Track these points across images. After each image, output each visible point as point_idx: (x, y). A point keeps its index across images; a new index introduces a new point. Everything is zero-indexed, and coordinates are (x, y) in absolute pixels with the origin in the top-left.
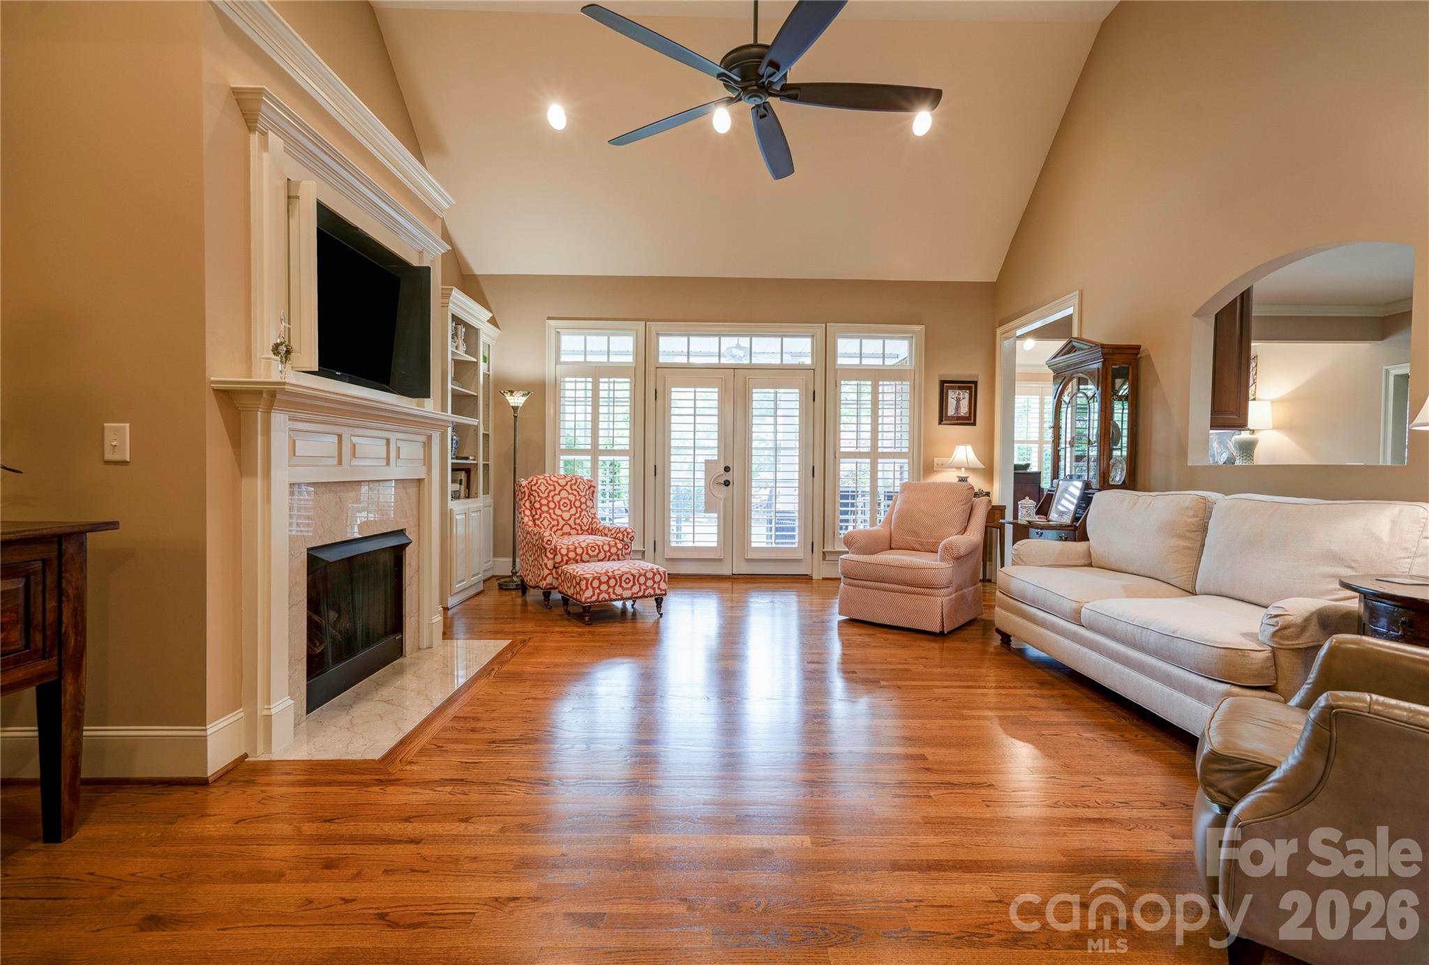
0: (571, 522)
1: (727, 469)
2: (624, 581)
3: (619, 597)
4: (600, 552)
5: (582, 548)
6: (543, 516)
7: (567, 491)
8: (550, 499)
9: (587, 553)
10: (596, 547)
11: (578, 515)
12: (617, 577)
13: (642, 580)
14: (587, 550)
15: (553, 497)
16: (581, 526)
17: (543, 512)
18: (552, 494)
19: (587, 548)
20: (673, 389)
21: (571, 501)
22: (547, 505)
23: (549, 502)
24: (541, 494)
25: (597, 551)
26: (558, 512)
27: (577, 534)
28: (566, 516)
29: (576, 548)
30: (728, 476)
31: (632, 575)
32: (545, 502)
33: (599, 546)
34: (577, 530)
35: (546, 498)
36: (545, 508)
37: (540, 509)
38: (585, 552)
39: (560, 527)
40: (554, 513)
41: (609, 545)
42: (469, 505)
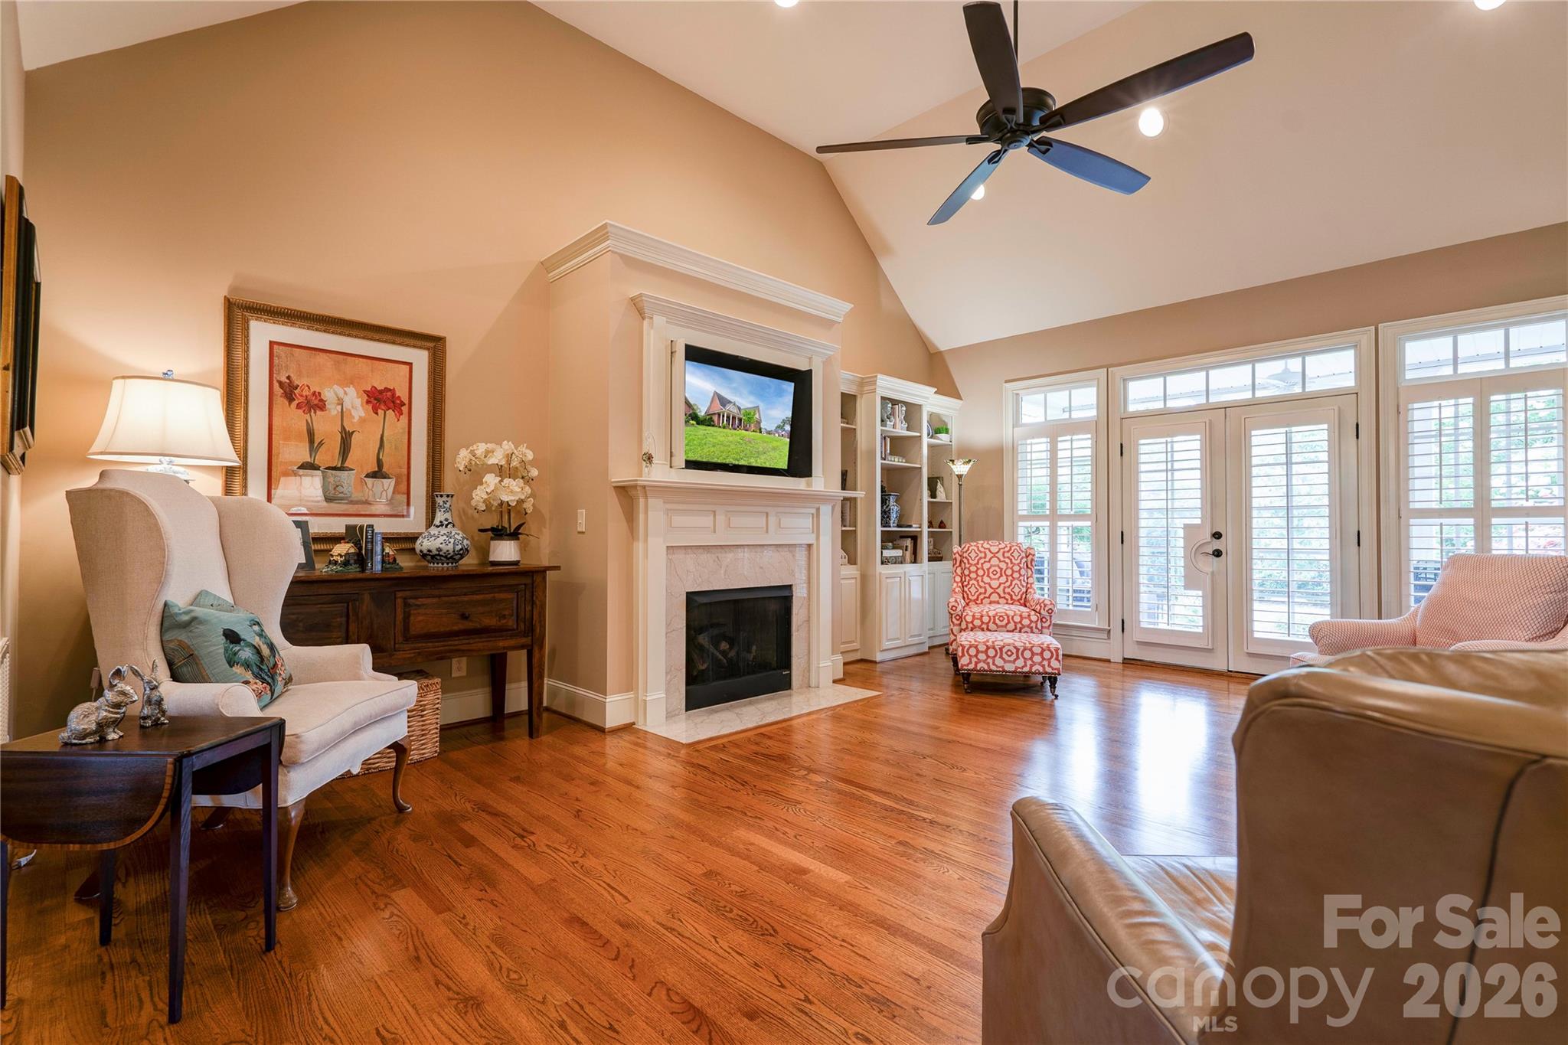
0: (1000, 590)
1: (1217, 536)
2: (1006, 653)
3: (1001, 669)
4: (1009, 622)
5: (990, 617)
6: (971, 583)
7: (998, 558)
8: (979, 566)
9: (994, 623)
10: (1006, 617)
11: (1008, 584)
12: (997, 648)
13: (1027, 654)
14: (994, 620)
15: (982, 564)
16: (1011, 596)
17: (971, 579)
18: (982, 561)
19: (994, 617)
20: (1142, 442)
21: (1001, 569)
22: (976, 572)
23: (978, 569)
24: (971, 561)
25: (1006, 621)
26: (986, 579)
27: (1007, 603)
28: (995, 584)
29: (982, 616)
30: (1217, 544)
31: (1015, 647)
32: (973, 569)
33: (1008, 617)
34: (1007, 600)
35: (975, 565)
36: (973, 575)
37: (969, 575)
38: (992, 621)
39: (987, 595)
40: (982, 581)
41: (1021, 616)
42: (906, 570)
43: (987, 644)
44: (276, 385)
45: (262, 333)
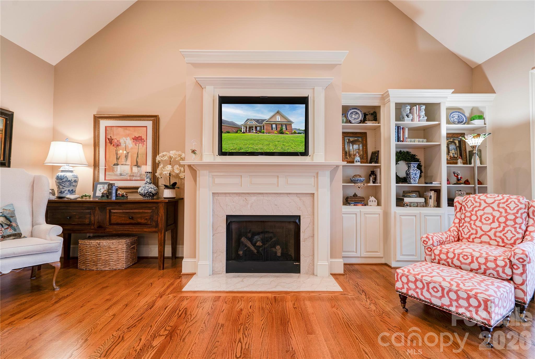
2: (433, 289)
4: (472, 262)
5: (455, 254)
6: (465, 225)
7: (492, 208)
8: (474, 213)
9: (458, 259)
10: (470, 257)
11: (500, 229)
13: (453, 296)
14: (459, 257)
15: (476, 211)
17: (465, 222)
18: (476, 209)
19: (459, 255)
21: (494, 217)
22: (470, 217)
23: (472, 215)
24: (467, 209)
25: (469, 260)
29: (448, 252)
32: (468, 214)
33: (472, 257)
35: (470, 212)
37: (464, 219)
38: (456, 257)
40: (474, 224)
41: (486, 258)
42: (421, 212)
43: (417, 277)
44: (107, 139)
45: (104, 123)
